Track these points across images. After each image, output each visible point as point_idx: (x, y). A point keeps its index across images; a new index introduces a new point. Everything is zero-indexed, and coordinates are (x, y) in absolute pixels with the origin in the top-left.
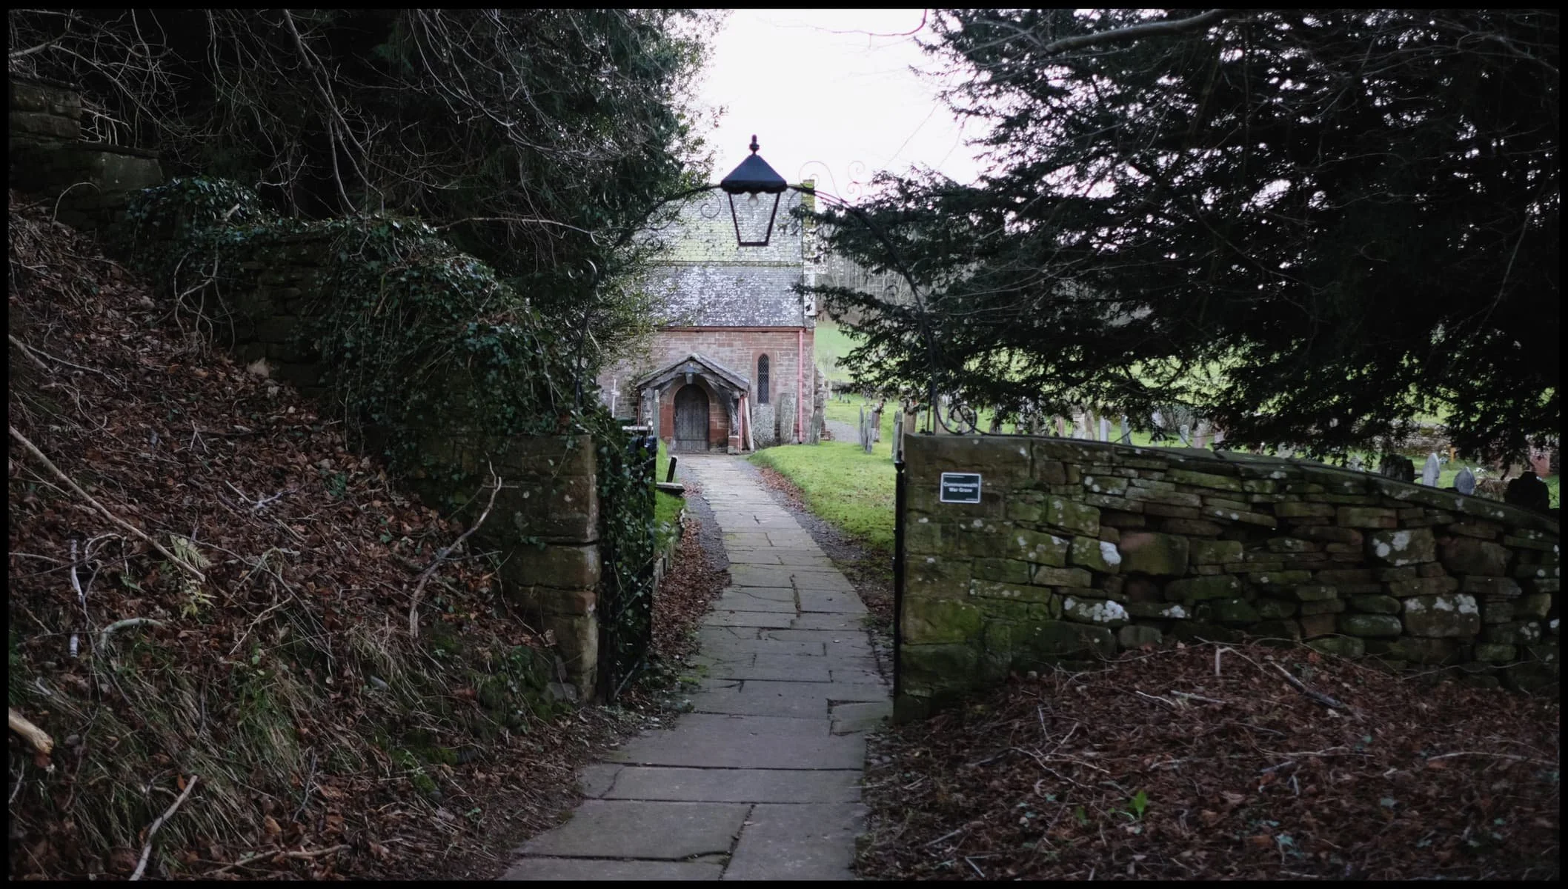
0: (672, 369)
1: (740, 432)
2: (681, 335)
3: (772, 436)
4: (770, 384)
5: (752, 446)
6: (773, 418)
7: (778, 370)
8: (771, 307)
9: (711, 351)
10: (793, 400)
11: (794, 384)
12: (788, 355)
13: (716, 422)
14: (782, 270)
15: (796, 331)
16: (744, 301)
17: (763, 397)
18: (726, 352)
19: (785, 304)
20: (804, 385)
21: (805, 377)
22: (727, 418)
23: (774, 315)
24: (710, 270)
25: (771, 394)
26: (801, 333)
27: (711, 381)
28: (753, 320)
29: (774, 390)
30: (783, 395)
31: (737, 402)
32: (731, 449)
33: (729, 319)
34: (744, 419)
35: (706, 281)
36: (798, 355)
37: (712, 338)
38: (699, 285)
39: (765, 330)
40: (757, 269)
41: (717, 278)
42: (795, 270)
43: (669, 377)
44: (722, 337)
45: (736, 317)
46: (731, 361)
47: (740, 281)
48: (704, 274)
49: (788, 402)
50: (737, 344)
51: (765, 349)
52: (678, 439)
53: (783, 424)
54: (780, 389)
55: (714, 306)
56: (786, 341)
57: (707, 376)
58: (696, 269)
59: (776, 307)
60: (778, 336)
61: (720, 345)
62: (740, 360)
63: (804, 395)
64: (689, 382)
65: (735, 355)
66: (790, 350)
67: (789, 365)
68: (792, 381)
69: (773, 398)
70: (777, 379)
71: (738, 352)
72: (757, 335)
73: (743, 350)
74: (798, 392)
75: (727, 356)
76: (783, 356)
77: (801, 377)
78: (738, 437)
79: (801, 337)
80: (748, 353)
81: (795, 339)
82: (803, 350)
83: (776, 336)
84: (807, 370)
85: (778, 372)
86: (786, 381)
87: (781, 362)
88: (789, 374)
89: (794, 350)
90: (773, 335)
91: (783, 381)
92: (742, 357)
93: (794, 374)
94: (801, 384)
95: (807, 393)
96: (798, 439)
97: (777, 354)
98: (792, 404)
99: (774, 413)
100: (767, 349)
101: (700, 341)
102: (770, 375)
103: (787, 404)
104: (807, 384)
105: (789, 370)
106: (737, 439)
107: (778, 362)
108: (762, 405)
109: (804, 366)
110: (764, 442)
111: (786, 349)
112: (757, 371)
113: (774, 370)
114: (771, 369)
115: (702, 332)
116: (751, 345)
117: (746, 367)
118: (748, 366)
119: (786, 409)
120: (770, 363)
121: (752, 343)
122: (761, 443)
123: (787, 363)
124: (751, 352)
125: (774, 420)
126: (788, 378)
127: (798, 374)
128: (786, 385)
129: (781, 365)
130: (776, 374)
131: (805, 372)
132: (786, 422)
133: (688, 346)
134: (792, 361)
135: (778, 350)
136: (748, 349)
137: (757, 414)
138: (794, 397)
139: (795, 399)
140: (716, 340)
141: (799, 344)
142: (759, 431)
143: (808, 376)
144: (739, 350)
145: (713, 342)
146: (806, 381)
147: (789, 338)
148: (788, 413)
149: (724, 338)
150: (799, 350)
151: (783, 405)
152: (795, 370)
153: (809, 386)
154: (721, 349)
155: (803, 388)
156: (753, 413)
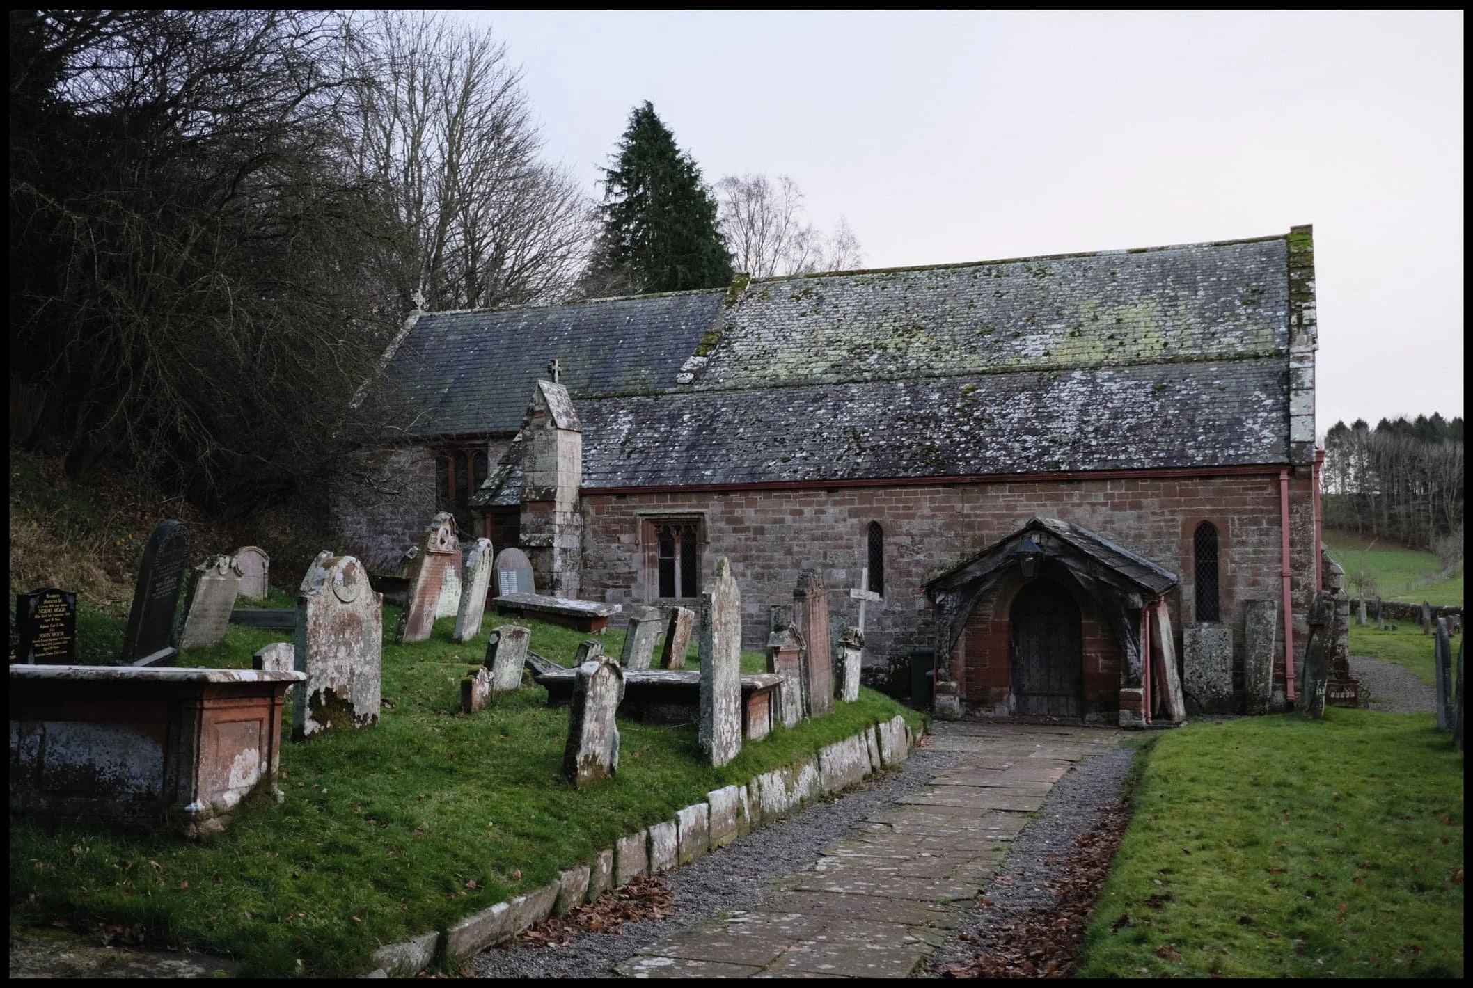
0: (998, 548)
1: (1146, 679)
2: (1038, 490)
3: (1228, 689)
4: (1222, 583)
5: (1179, 708)
6: (1229, 651)
7: (1235, 553)
8: (1221, 430)
9: (1099, 518)
10: (1272, 615)
11: (1271, 581)
12: (1257, 522)
13: (1096, 657)
14: (1244, 366)
15: (1270, 472)
16: (1166, 423)
17: (1209, 609)
18: (1127, 520)
19: (1249, 423)
20: (1295, 585)
21: (1298, 567)
22: (1117, 653)
23: (1227, 444)
24: (1104, 374)
25: (1223, 602)
26: (1284, 476)
27: (1080, 574)
28: (1182, 455)
29: (1230, 594)
30: (1250, 603)
31: (1136, 616)
32: (1125, 716)
33: (1136, 456)
34: (1156, 652)
35: (1095, 392)
36: (1279, 521)
37: (1099, 494)
38: (1080, 400)
39: (1206, 473)
40: (1196, 366)
41: (1115, 387)
42: (1272, 364)
43: (992, 564)
44: (1119, 490)
45: (1148, 451)
46: (1139, 537)
47: (1159, 389)
48: (1093, 381)
49: (1258, 620)
50: (1150, 502)
51: (1207, 511)
52: (1020, 694)
53: (1251, 663)
54: (1242, 592)
55: (1106, 434)
56: (1252, 496)
57: (1069, 562)
58: (1077, 374)
59: (1233, 431)
60: (1235, 485)
61: (1117, 507)
62: (1158, 534)
63: (1296, 605)
64: (1029, 573)
65: (1145, 526)
66: (1261, 511)
67: (1260, 542)
68: (1268, 575)
69: (1228, 610)
70: (1234, 571)
71: (1152, 518)
72: (1190, 485)
73: (1162, 514)
74: (1282, 597)
75: (1128, 527)
76: (1246, 524)
77: (1286, 567)
78: (1141, 691)
79: (1284, 485)
80: (1173, 520)
81: (1270, 490)
82: (1291, 511)
83: (1229, 484)
84: (1300, 552)
85: (1237, 558)
86: (1256, 575)
87: (1244, 538)
88: (1262, 561)
89: (1269, 512)
90: (1224, 484)
91: (1248, 574)
92: (1161, 528)
93: (1271, 561)
94: (1287, 582)
95: (1302, 600)
96: (1285, 697)
97: (1233, 520)
98: (1268, 622)
99: (1231, 641)
100: (1212, 512)
101: (1076, 500)
102: (1221, 564)
103: (1258, 622)
104: (1302, 581)
105: (1260, 552)
106: (1138, 695)
107: (1237, 536)
108: (1206, 624)
109: (1292, 543)
110: (1210, 702)
111: (1253, 511)
112: (1192, 556)
113: (1227, 554)
114: (1222, 551)
115: (1080, 481)
116: (1179, 503)
117: (1169, 549)
118: (1174, 547)
119: (1257, 633)
120: (1220, 539)
121: (1179, 501)
122: (1204, 702)
123: (1255, 539)
124: (1180, 518)
125: (1231, 655)
126: (1259, 569)
127: (1281, 560)
128: (1255, 583)
129: (1243, 543)
130: (1232, 562)
131: (1295, 556)
132: (1256, 660)
133: (1039, 506)
134: (1267, 534)
135: (1235, 512)
136: (1173, 513)
137: (1195, 642)
138: (1273, 608)
139: (1275, 613)
140: (1107, 496)
141: (1280, 499)
142: (1200, 677)
143: (1303, 565)
144: (1154, 514)
145: (1102, 500)
146: (1300, 575)
147: (1257, 489)
148: (1260, 641)
149: (1123, 491)
150: (1280, 512)
151: (1250, 625)
152: (1273, 552)
153: (1305, 587)
154: (1118, 514)
155: (1292, 589)
156: (1187, 641)
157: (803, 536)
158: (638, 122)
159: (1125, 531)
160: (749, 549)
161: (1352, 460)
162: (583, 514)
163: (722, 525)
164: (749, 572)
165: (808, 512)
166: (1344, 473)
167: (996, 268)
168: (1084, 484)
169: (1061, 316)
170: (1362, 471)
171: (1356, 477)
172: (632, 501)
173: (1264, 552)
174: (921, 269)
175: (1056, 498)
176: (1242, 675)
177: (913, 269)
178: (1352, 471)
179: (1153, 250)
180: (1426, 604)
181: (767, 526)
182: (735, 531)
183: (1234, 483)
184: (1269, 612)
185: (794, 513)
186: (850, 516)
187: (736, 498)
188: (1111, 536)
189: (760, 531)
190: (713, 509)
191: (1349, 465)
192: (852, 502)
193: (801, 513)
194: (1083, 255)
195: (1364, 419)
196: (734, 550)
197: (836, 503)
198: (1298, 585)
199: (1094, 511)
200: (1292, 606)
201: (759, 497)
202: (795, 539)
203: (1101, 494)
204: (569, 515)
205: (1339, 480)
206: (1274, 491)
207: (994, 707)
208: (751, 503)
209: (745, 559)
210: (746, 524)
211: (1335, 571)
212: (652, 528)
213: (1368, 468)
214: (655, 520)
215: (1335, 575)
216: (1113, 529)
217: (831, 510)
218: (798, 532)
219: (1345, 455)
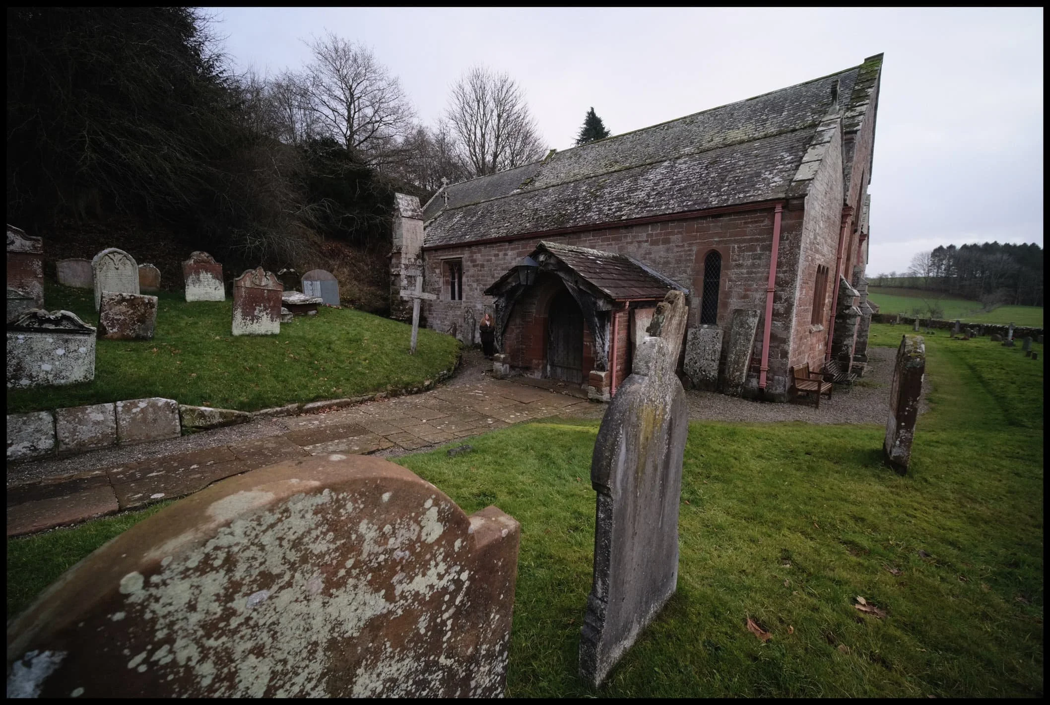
3: (714, 373)
4: (721, 296)
6: (719, 346)
7: (733, 273)
9: (642, 251)
10: (754, 322)
11: (758, 295)
12: (752, 249)
13: (590, 345)
15: (768, 207)
17: (709, 315)
18: (659, 252)
19: (766, 174)
20: (777, 299)
23: (742, 190)
25: (720, 310)
26: (779, 209)
28: (705, 202)
29: (725, 305)
30: (738, 312)
33: (674, 206)
35: (670, 172)
36: (769, 248)
37: (642, 235)
38: (659, 178)
39: (719, 213)
41: (684, 167)
44: (656, 231)
45: (682, 201)
46: (667, 263)
50: (676, 238)
51: (714, 242)
53: (732, 357)
54: (735, 303)
56: (751, 228)
59: (750, 181)
61: (654, 243)
62: (678, 261)
63: (776, 314)
65: (671, 255)
66: (757, 240)
67: (753, 265)
68: (756, 290)
69: (723, 316)
70: (730, 288)
71: (676, 250)
72: (704, 223)
73: (683, 246)
74: (764, 308)
75: (660, 257)
76: (744, 251)
77: (772, 284)
78: (603, 374)
79: (778, 217)
80: (690, 250)
81: (767, 222)
82: (781, 238)
83: (735, 219)
84: (785, 272)
85: (733, 277)
86: (746, 290)
87: (741, 262)
88: (753, 280)
89: (763, 240)
90: (731, 220)
91: (741, 290)
92: (681, 256)
93: (760, 279)
94: (771, 296)
95: (782, 310)
96: (758, 383)
97: (734, 248)
98: (750, 327)
99: (721, 339)
100: (719, 242)
101: (629, 240)
102: (721, 282)
103: (742, 326)
104: (784, 295)
105: (752, 273)
106: (601, 377)
107: (736, 261)
108: (706, 326)
109: (779, 265)
110: (701, 381)
111: (751, 240)
112: (702, 277)
113: (727, 274)
114: (723, 272)
115: (632, 226)
116: (695, 238)
117: (685, 272)
118: (689, 270)
119: (740, 334)
120: (722, 263)
121: (695, 236)
122: (696, 380)
123: (750, 262)
124: (695, 248)
125: (720, 350)
126: (750, 285)
127: (767, 279)
128: (745, 297)
129: (739, 266)
130: (730, 280)
131: (781, 275)
132: (736, 355)
133: (608, 245)
134: (760, 258)
135: (736, 242)
136: (690, 245)
137: (695, 338)
138: (755, 316)
139: (756, 320)
140: (648, 235)
141: (773, 229)
142: (696, 363)
143: (787, 283)
144: (677, 246)
145: (645, 239)
146: (783, 290)
147: (756, 222)
148: (742, 341)
149: (659, 231)
150: (771, 240)
151: (736, 328)
152: (763, 273)
153: (786, 300)
154: (655, 248)
155: (774, 302)
156: (690, 337)
157: (499, 268)
158: (589, 117)
159: (658, 260)
160: (478, 276)
161: (944, 262)
162: (423, 260)
163: (469, 263)
164: (478, 288)
165: (501, 254)
166: (939, 267)
167: (668, 125)
168: (634, 229)
169: (692, 143)
170: (949, 266)
171: (945, 270)
172: (439, 253)
173: (755, 273)
174: (630, 134)
175: (617, 239)
176: (725, 364)
177: (627, 134)
178: (943, 267)
179: (762, 96)
180: (1011, 325)
181: (485, 263)
182: (474, 266)
183: (739, 219)
184: (751, 319)
185: (496, 255)
186: (518, 256)
187: (474, 249)
188: (648, 262)
189: (483, 266)
190: (465, 255)
191: (942, 264)
192: (518, 248)
193: (498, 255)
194: (718, 108)
195: (954, 244)
196: (473, 276)
197: (512, 249)
198: (780, 299)
199: (639, 247)
200: (773, 315)
201: (482, 248)
202: (495, 270)
203: (645, 235)
204: (413, 260)
205: (936, 270)
206: (770, 223)
207: (534, 372)
208: (480, 252)
209: (477, 280)
210: (478, 262)
211: (850, 294)
212: (447, 266)
213: (952, 266)
214: (447, 262)
215: (849, 296)
216: (650, 259)
217: (510, 253)
218: (497, 266)
219: (941, 260)
